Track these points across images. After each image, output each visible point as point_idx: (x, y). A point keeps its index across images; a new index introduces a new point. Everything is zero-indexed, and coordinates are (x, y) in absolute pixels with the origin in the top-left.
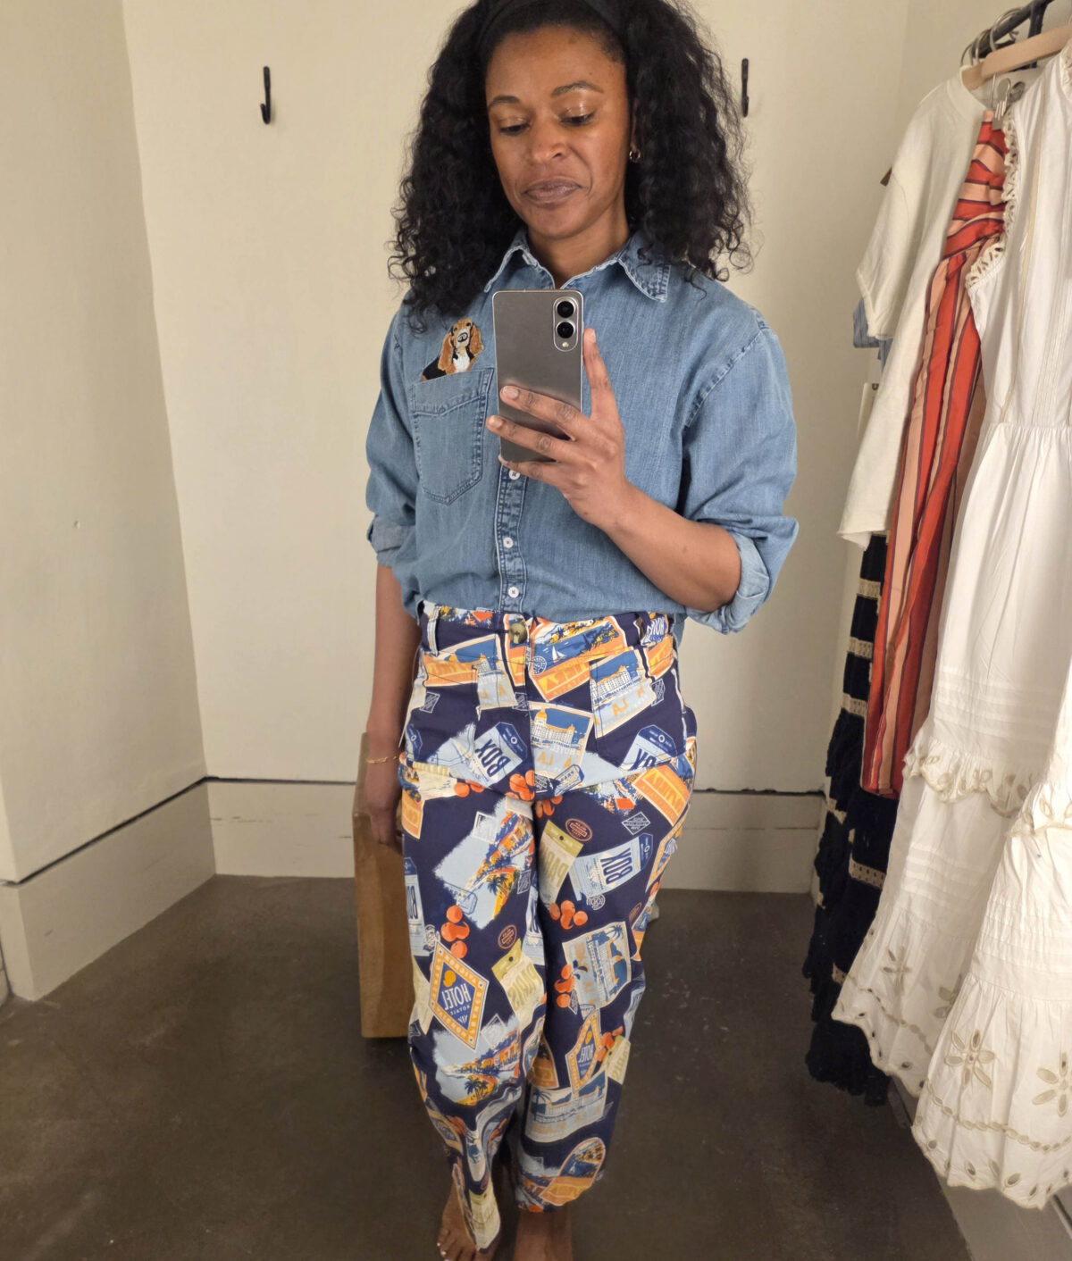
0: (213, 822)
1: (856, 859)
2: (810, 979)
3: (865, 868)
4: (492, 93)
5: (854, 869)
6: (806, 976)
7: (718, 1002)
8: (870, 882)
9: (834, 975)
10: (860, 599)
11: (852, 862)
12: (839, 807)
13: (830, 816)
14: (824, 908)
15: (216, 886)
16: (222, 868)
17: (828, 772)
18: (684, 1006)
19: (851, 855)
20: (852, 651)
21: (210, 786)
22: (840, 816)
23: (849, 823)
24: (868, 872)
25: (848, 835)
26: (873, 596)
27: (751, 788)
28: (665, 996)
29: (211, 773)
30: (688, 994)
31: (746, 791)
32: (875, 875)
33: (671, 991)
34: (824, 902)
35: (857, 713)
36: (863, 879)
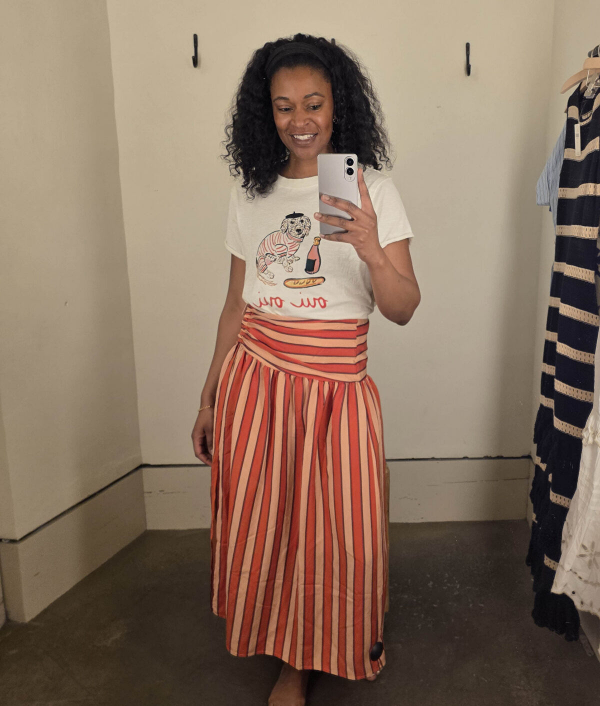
0: (146, 495)
1: (554, 491)
2: (530, 567)
3: (559, 496)
4: (275, 96)
5: (554, 497)
6: (528, 565)
7: (477, 589)
8: (562, 504)
9: (545, 561)
10: (547, 342)
11: (551, 493)
12: (542, 461)
13: (537, 467)
14: (536, 522)
15: (148, 538)
16: (151, 526)
17: (535, 441)
18: (456, 593)
19: (551, 489)
20: (544, 371)
21: (145, 471)
22: (543, 467)
23: (548, 470)
24: (561, 498)
25: (548, 477)
26: (554, 340)
27: (489, 456)
28: (445, 588)
29: (145, 462)
30: (458, 586)
31: (486, 458)
32: (565, 500)
33: (449, 585)
34: (537, 519)
35: (549, 406)
36: (558, 502)
